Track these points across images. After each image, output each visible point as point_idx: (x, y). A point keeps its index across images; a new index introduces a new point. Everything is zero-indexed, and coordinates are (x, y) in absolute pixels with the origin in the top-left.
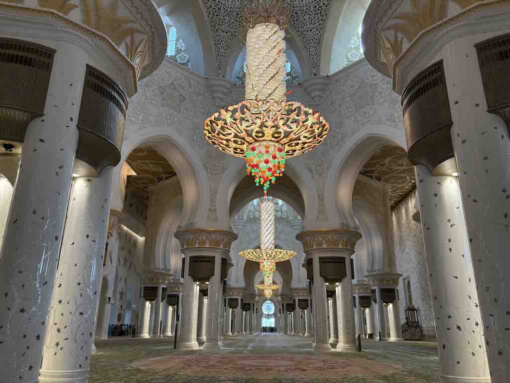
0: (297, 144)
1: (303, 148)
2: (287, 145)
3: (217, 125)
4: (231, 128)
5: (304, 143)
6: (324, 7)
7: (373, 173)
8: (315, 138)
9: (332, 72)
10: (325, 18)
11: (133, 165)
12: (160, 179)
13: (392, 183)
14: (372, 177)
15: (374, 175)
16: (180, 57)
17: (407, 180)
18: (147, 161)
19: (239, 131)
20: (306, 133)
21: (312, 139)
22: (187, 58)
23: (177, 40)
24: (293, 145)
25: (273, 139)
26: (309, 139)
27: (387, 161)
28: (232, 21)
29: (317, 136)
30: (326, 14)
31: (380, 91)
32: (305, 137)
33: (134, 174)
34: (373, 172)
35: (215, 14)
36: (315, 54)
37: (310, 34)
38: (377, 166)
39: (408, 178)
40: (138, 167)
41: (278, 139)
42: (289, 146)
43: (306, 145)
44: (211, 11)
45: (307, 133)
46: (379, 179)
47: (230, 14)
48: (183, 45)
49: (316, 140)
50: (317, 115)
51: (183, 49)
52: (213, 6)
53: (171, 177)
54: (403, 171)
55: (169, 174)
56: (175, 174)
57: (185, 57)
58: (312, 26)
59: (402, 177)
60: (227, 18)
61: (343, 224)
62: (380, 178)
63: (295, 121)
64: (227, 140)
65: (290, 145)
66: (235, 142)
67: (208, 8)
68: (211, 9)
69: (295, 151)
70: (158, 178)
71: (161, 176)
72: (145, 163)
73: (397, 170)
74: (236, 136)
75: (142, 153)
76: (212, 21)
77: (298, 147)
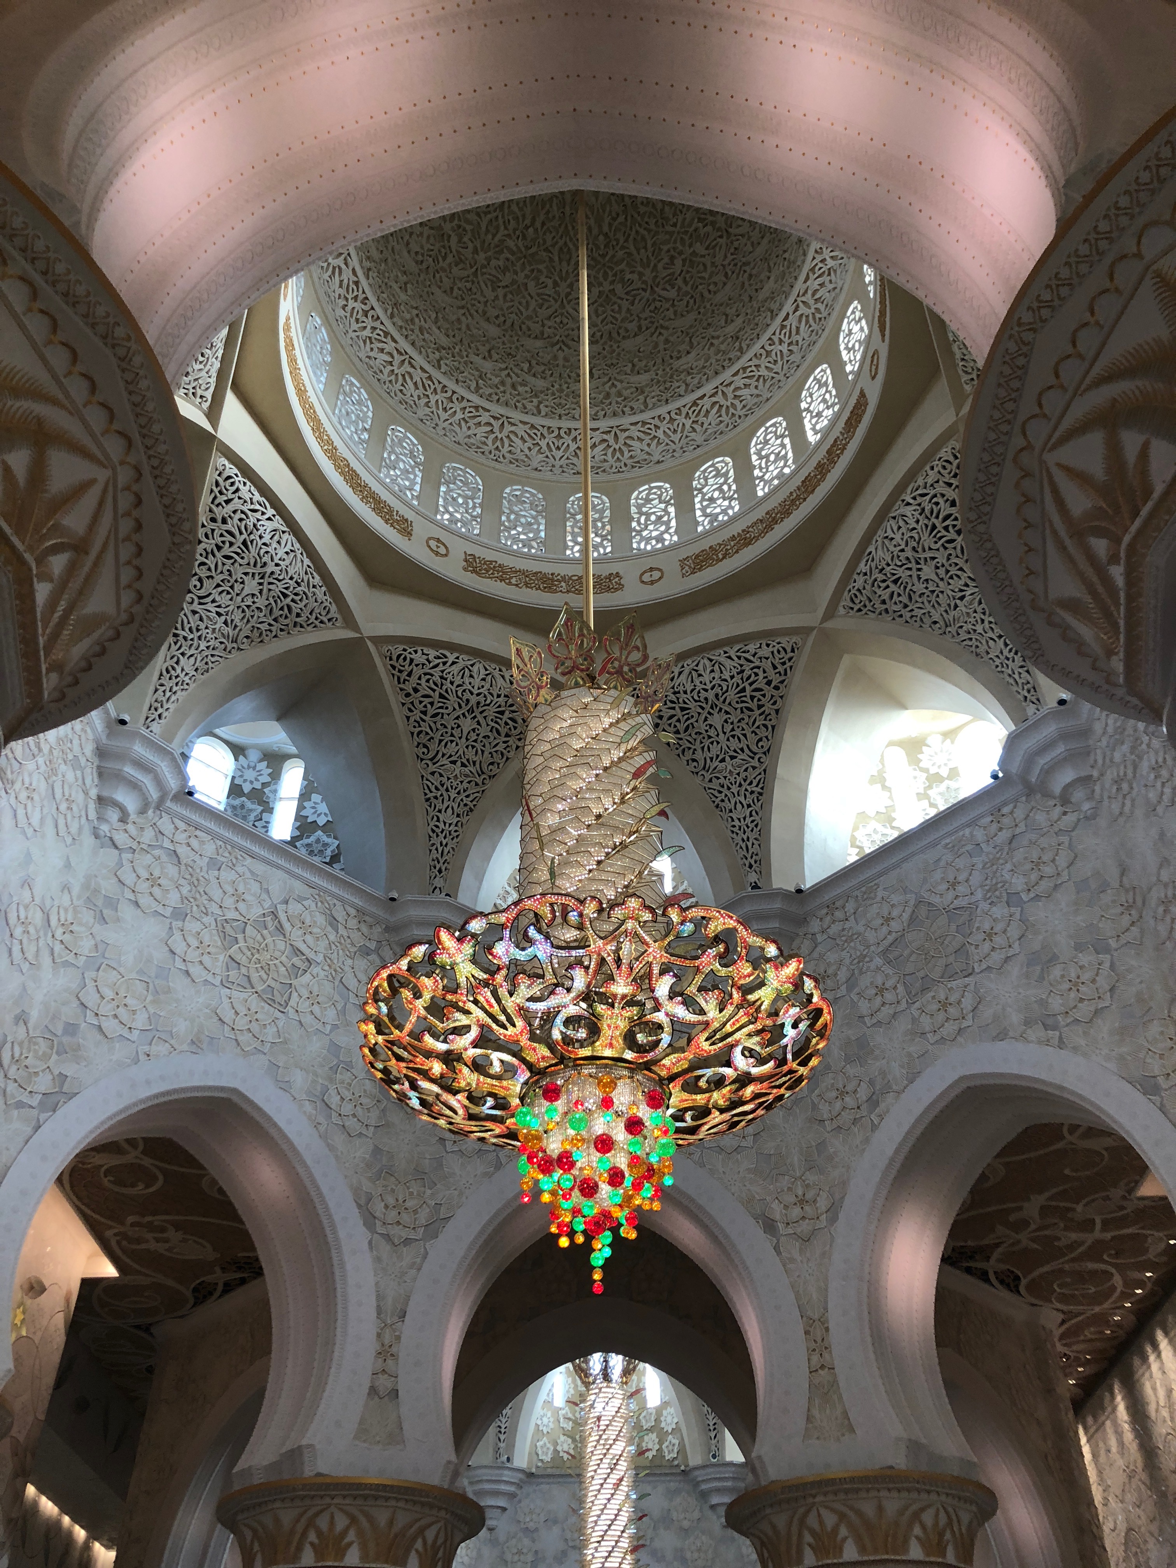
0: (719, 1083)
1: (734, 1105)
2: (680, 1081)
3: (417, 995)
4: (471, 1007)
5: (744, 1079)
6: (769, 691)
7: (988, 1259)
8: (783, 1062)
9: (810, 881)
10: (773, 722)
11: (109, 1233)
12: (203, 1294)
13: (1064, 1299)
14: (984, 1276)
15: (993, 1265)
16: (308, 845)
17: (1113, 1288)
18: (158, 1220)
19: (503, 1018)
20: (750, 1035)
21: (771, 1064)
22: (331, 848)
23: (304, 796)
24: (702, 1083)
25: (629, 1055)
26: (762, 1061)
27: (1032, 1207)
28: (484, 731)
29: (789, 1056)
30: (777, 711)
31: (987, 927)
32: (748, 1052)
33: (109, 1270)
34: (985, 1252)
35: (431, 711)
36: (751, 826)
37: (730, 767)
38: (1000, 1230)
39: (1117, 1280)
40: (124, 1243)
41: (650, 1056)
42: (685, 1088)
43: (749, 1091)
44: (416, 703)
45: (756, 1039)
46: (1011, 1283)
47: (476, 713)
48: (323, 808)
49: (785, 1068)
50: (792, 968)
51: (321, 821)
52: (424, 689)
53: (243, 1281)
54: (1095, 1251)
55: (240, 1268)
56: (259, 1272)
57: (326, 845)
58: (734, 744)
59: (1094, 1273)
60: (467, 724)
61: (914, 1447)
62: (1017, 1278)
63: (711, 984)
64: (450, 1058)
65: (692, 1087)
66: (478, 1067)
67: (408, 695)
68: (416, 697)
69: (703, 1112)
70: (195, 1290)
71: (208, 1278)
72: (150, 1227)
73: (1072, 1247)
74: (484, 1040)
75: (147, 1187)
76: (420, 732)
77: (719, 1097)
